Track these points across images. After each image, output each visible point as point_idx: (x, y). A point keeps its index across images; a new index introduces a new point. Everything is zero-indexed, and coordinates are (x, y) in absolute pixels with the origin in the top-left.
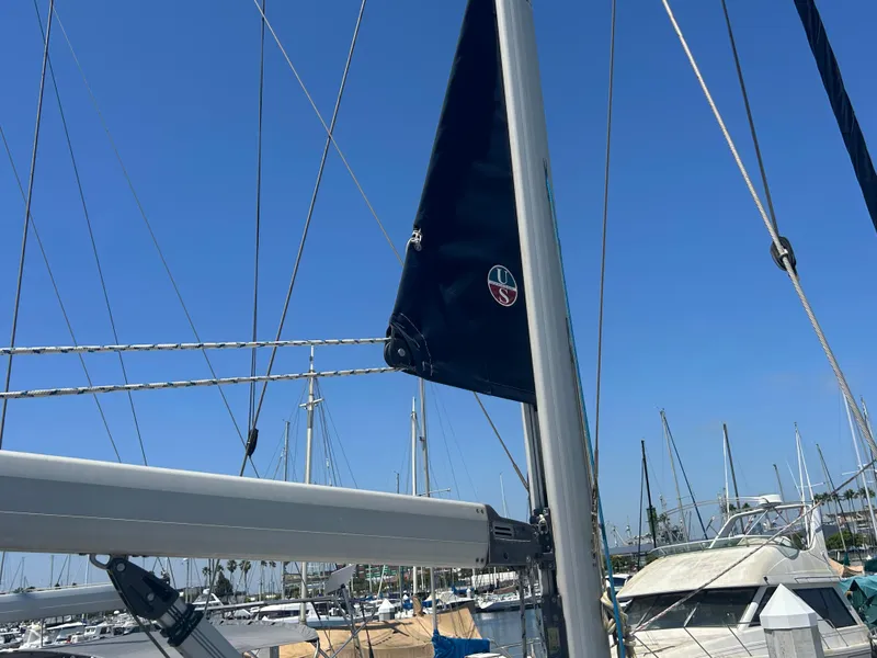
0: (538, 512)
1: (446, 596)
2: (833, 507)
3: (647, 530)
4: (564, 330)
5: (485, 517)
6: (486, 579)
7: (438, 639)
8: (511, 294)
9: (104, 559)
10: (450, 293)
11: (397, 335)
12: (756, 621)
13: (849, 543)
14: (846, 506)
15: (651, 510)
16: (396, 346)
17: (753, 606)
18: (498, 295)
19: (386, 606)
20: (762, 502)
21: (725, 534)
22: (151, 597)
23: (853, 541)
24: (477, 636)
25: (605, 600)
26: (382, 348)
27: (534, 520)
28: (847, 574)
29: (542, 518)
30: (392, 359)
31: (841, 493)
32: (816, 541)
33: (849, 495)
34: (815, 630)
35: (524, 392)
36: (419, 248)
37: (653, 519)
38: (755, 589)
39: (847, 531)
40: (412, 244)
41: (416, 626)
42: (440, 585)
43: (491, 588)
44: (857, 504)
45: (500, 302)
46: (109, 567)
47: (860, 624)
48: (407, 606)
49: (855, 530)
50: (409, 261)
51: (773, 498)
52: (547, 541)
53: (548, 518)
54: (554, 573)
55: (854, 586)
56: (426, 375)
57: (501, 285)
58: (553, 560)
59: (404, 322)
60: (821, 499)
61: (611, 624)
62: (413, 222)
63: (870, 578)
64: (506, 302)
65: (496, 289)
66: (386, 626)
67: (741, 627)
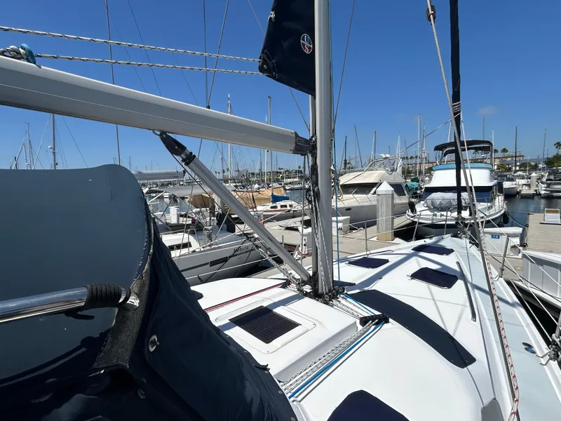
0: (312, 137)
1: (276, 185)
2: (405, 161)
3: (343, 165)
4: (329, 67)
5: (294, 135)
6: (289, 180)
7: (273, 195)
8: (309, 48)
9: (159, 133)
10: (286, 44)
11: (264, 59)
12: (375, 193)
13: (408, 173)
14: (410, 161)
15: (345, 160)
16: (263, 64)
17: (375, 188)
18: (304, 48)
19: (257, 186)
20: (384, 156)
21: (370, 166)
22: (177, 148)
23: (409, 172)
24: (285, 195)
25: (332, 168)
26: (258, 65)
27: (311, 139)
28: (406, 182)
29: (314, 139)
30: (261, 69)
31: (409, 157)
32: (399, 170)
33: (411, 158)
34: (393, 195)
35: (311, 91)
36: (273, 20)
37: (345, 163)
38: (376, 184)
39: (408, 169)
40: (271, 18)
41: (266, 192)
42: (274, 182)
43: (290, 183)
44: (413, 161)
45: (305, 51)
46: (160, 135)
47: (407, 195)
48: (263, 187)
49: (411, 169)
50: (269, 25)
51: (388, 156)
52: (314, 147)
53: (316, 139)
54: (316, 158)
55: (407, 186)
56: (274, 78)
57: (306, 43)
58: (316, 153)
59: (266, 54)
60: (403, 158)
61: (333, 176)
62: (271, 8)
63: (412, 183)
64: (307, 52)
65: (304, 45)
66: (256, 191)
67: (370, 194)
